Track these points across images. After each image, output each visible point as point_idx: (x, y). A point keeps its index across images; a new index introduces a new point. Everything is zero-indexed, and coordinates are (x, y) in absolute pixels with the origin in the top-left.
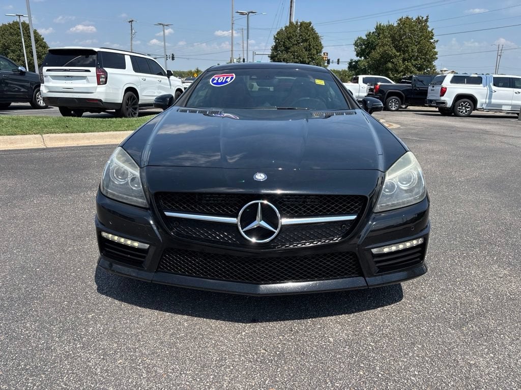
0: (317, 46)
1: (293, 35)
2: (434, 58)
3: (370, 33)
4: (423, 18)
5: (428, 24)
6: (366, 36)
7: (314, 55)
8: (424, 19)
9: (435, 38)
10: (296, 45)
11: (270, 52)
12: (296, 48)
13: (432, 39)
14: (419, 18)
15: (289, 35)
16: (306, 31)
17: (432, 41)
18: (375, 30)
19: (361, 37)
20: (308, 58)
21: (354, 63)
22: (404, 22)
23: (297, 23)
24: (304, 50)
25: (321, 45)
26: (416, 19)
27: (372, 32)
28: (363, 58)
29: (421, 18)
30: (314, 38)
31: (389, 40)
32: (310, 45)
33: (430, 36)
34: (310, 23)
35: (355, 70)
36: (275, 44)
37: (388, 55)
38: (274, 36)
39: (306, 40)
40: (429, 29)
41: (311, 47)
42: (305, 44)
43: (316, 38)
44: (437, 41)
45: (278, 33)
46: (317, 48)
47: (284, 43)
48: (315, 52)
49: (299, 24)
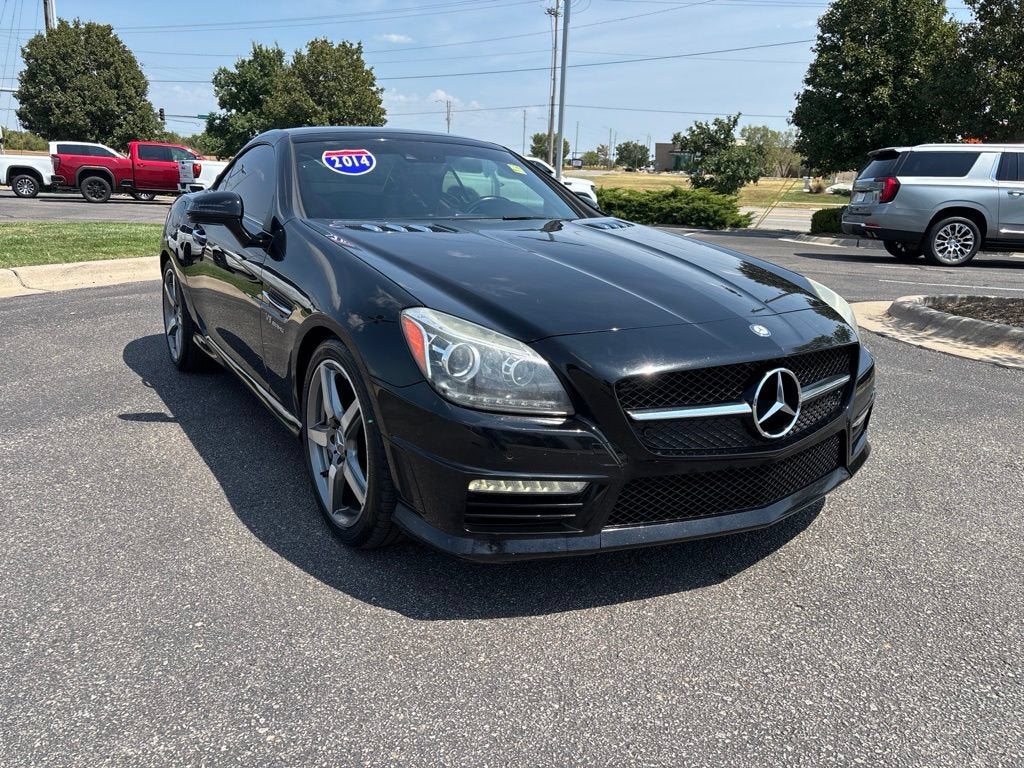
0: (133, 78)
1: (73, 50)
2: (381, 121)
3: (244, 62)
4: (351, 45)
5: (363, 57)
6: (237, 67)
7: (131, 98)
8: (354, 47)
9: (378, 84)
10: (84, 73)
11: (16, 87)
12: (85, 81)
13: (374, 85)
14: (344, 45)
15: (63, 50)
16: (103, 44)
17: (374, 89)
18: (252, 58)
19: (225, 70)
20: (118, 105)
21: (218, 121)
22: (319, 49)
23: (77, 25)
24: (104, 85)
25: (142, 77)
26: (340, 46)
27: (247, 60)
28: (234, 111)
29: (348, 45)
30: (123, 61)
31: (299, 80)
32: (118, 77)
33: (369, 79)
34: (109, 29)
35: (222, 137)
36: (27, 68)
37: (301, 109)
38: (23, 50)
39: (107, 65)
40: (367, 67)
41: (122, 80)
42: (106, 74)
43: (130, 62)
44: (382, 90)
45: (32, 44)
46: (136, 84)
47: (53, 66)
48: (133, 92)
49: (83, 27)
